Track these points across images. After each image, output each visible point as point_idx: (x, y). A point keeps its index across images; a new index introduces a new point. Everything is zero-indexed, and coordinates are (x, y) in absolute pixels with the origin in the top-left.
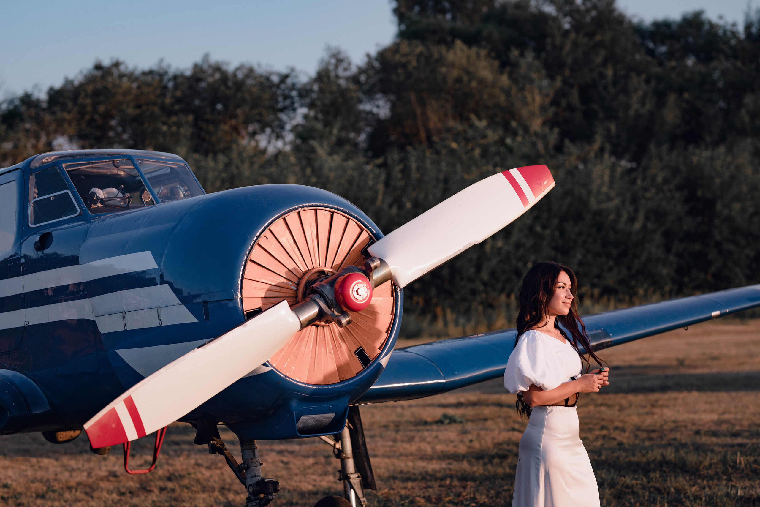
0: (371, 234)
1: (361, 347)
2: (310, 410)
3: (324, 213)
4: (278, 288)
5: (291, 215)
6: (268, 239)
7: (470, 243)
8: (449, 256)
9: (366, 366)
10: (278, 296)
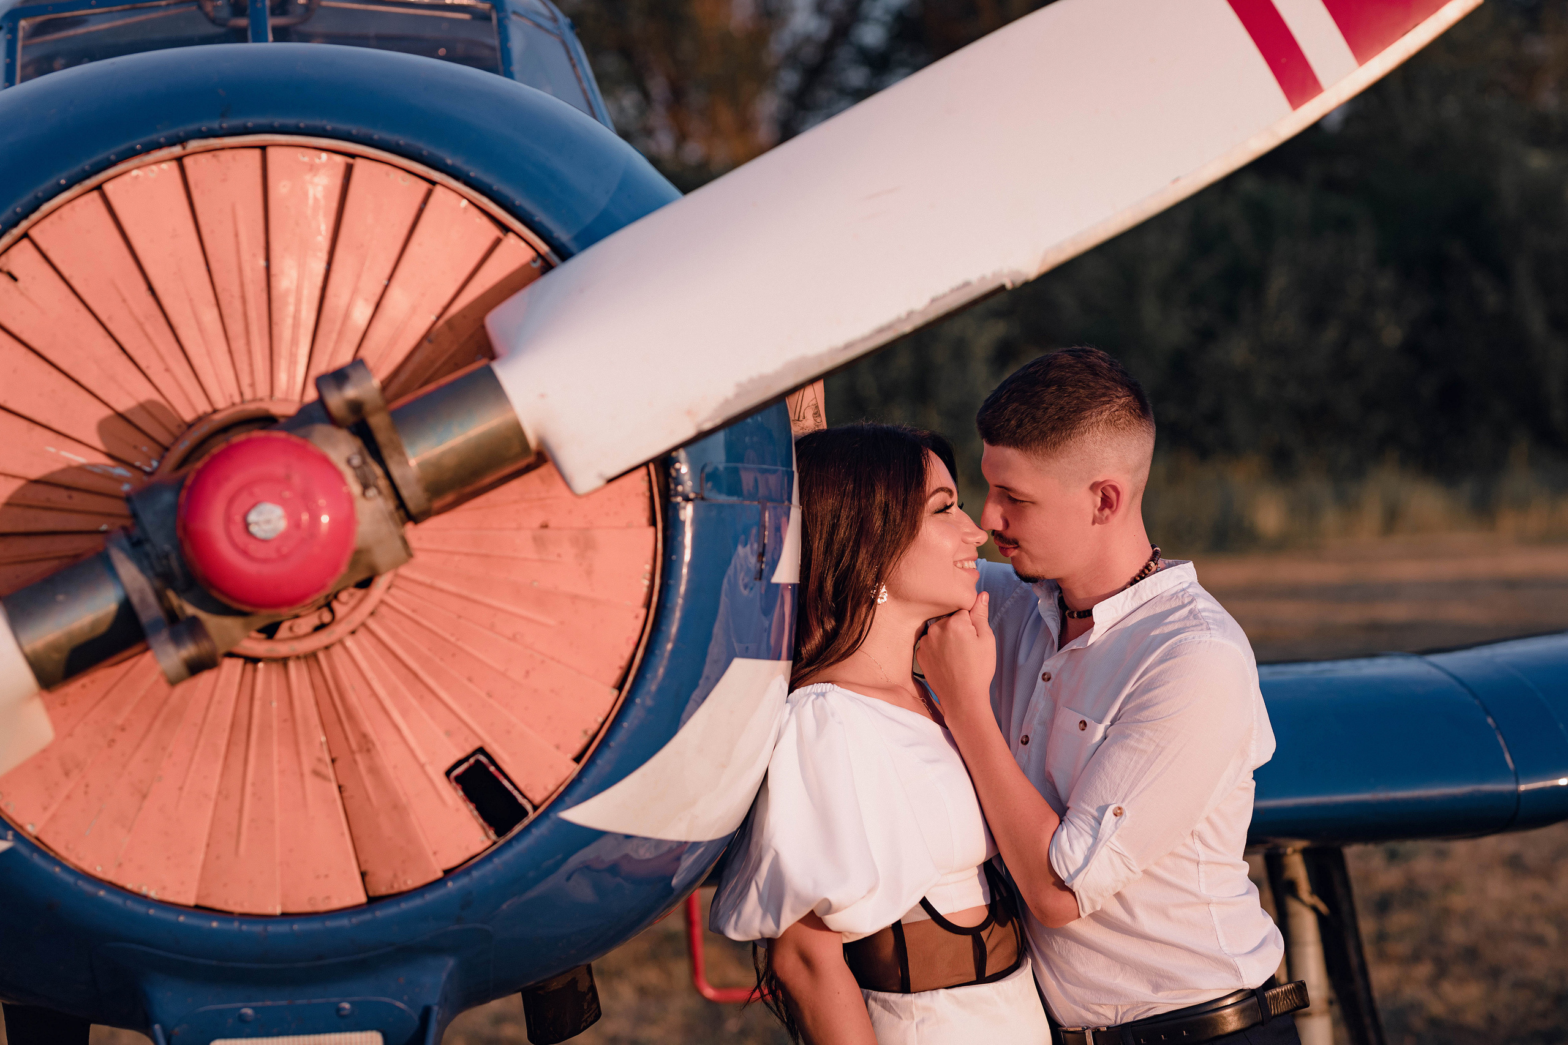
0: (544, 248)
1: (481, 750)
2: (242, 1019)
3: (306, 159)
4: (59, 497)
5: (135, 173)
6: (14, 279)
7: (967, 284)
8: (847, 346)
9: (500, 833)
10: (60, 527)
